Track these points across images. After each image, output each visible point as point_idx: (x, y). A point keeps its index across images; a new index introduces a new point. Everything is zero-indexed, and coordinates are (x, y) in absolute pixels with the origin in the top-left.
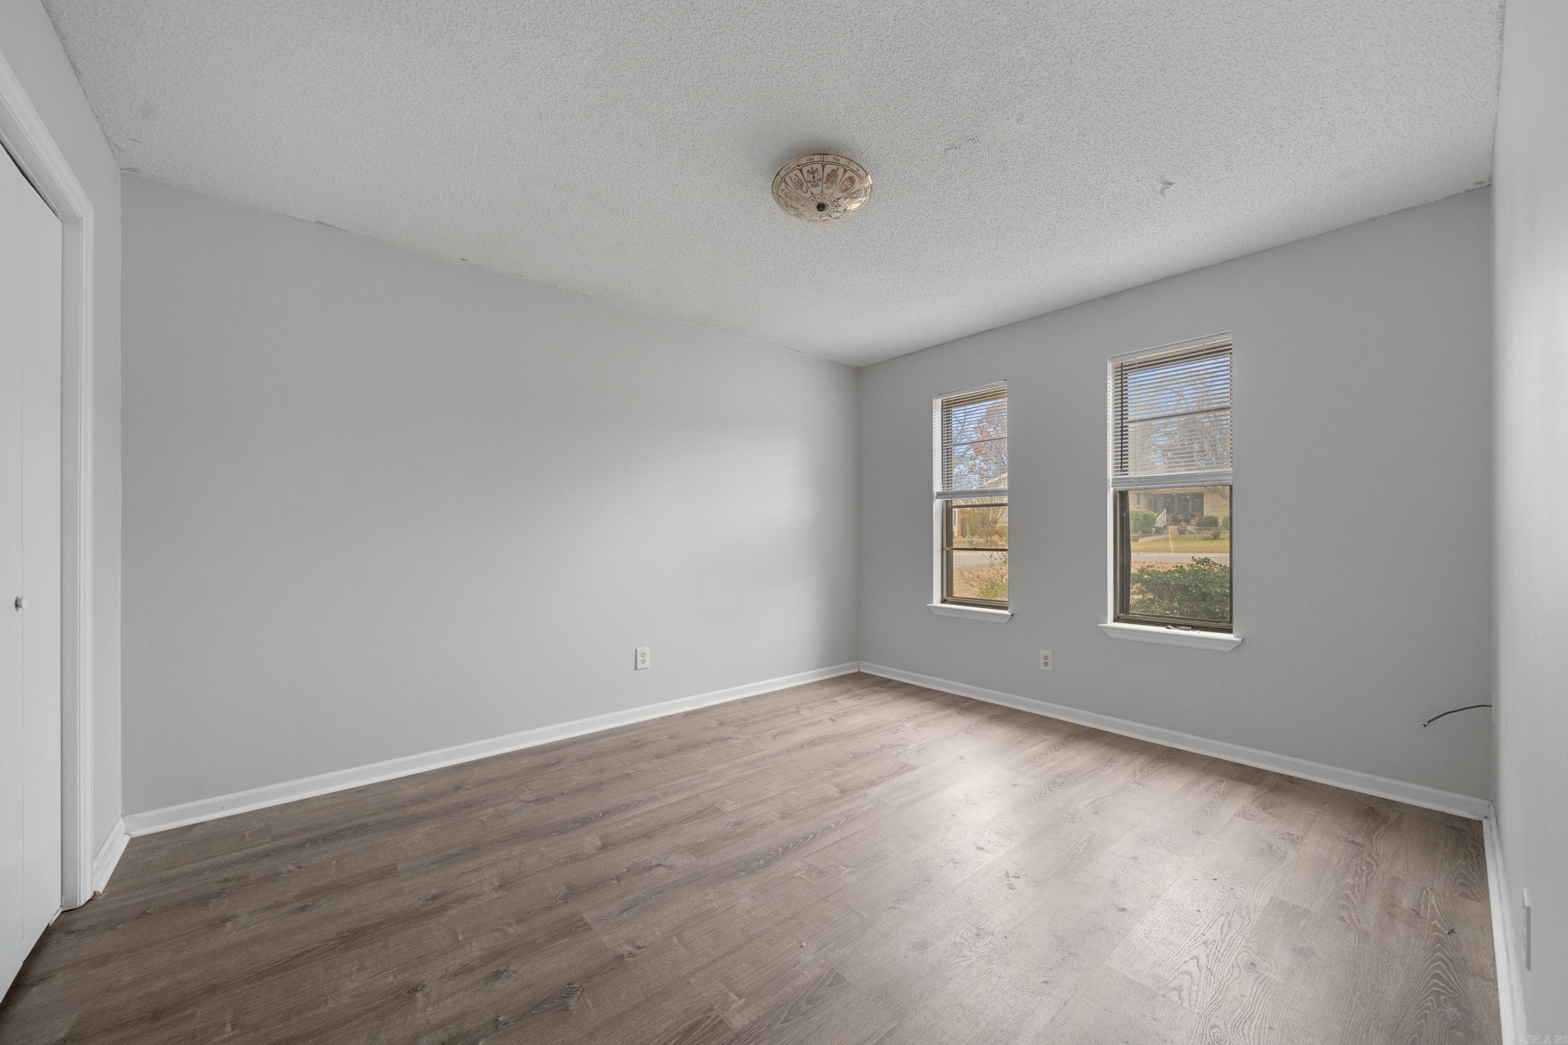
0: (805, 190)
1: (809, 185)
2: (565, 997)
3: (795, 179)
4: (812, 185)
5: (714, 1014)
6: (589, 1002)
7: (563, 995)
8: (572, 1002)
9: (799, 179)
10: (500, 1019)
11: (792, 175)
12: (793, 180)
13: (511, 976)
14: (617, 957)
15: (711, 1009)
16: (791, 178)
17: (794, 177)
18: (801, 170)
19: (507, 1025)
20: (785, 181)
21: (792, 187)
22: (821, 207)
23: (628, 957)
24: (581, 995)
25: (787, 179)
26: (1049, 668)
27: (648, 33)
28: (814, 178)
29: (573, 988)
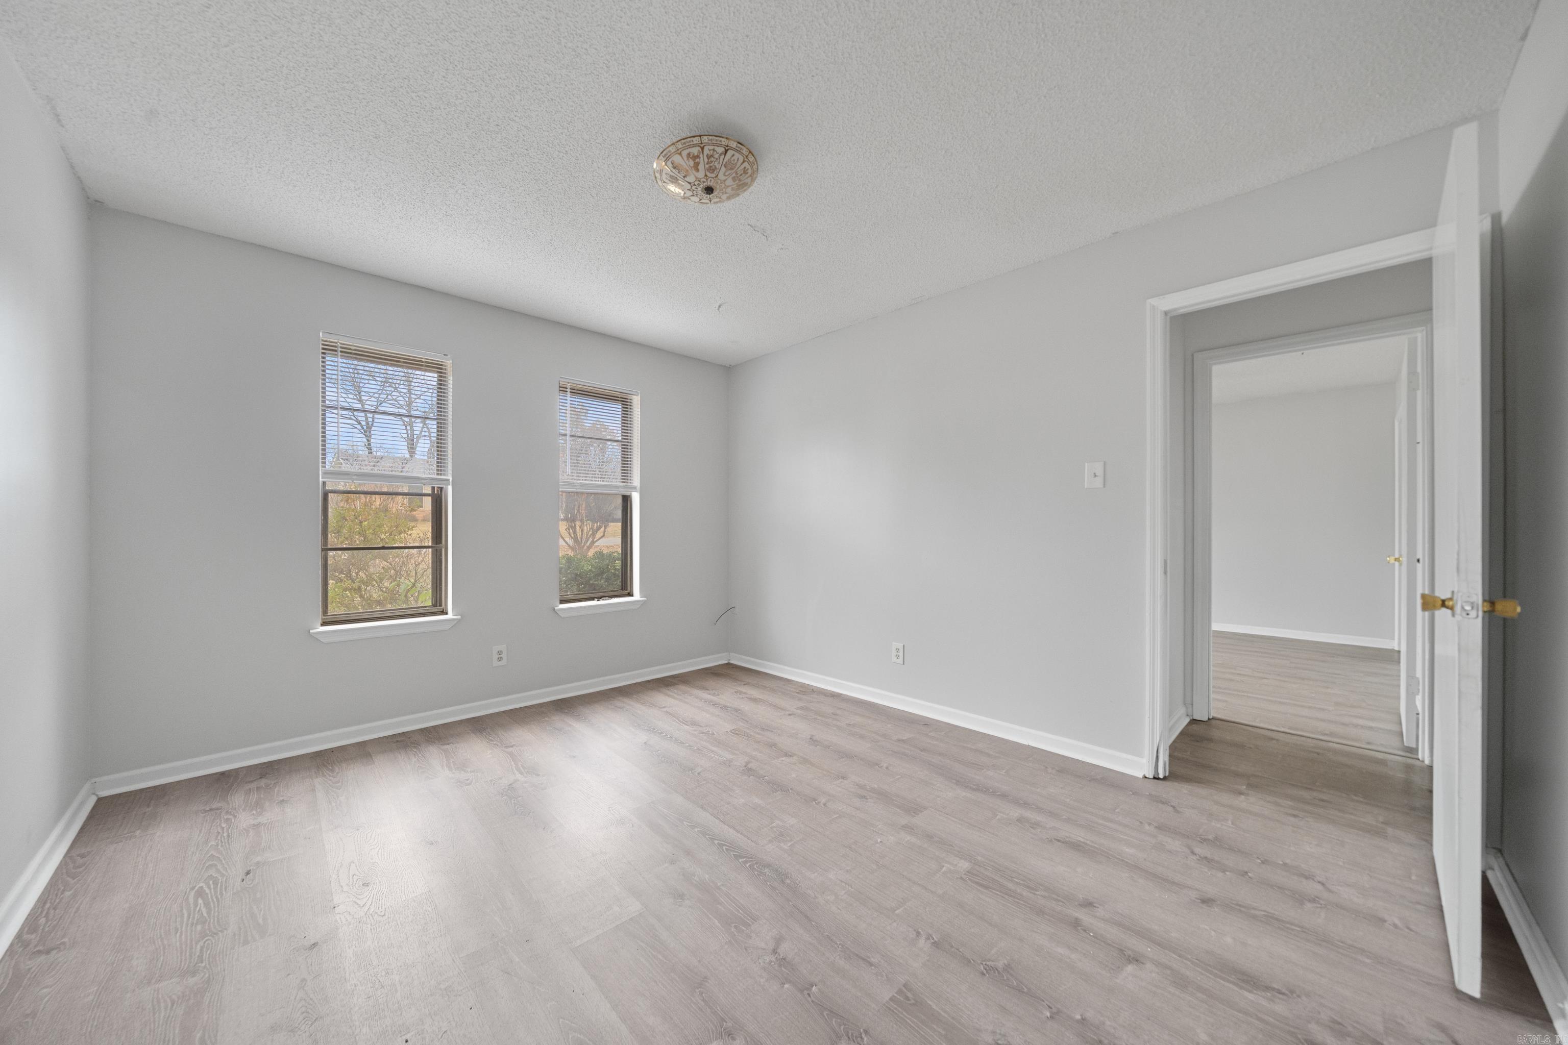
0: (726, 174)
1: (734, 175)
2: (999, 972)
3: (734, 160)
4: (734, 177)
5: (964, 877)
6: (993, 952)
7: (997, 974)
8: (1000, 964)
9: (736, 164)
10: (1048, 1014)
11: (737, 155)
12: (732, 159)
13: (1000, 1034)
14: (937, 947)
15: (961, 878)
16: (733, 155)
17: (735, 158)
18: (744, 162)
19: (1051, 1005)
20: (726, 151)
21: (725, 161)
22: (709, 190)
23: (933, 939)
24: (989, 960)
25: (730, 153)
26: (504, 662)
27: (918, 48)
28: (741, 175)
29: (986, 969)
